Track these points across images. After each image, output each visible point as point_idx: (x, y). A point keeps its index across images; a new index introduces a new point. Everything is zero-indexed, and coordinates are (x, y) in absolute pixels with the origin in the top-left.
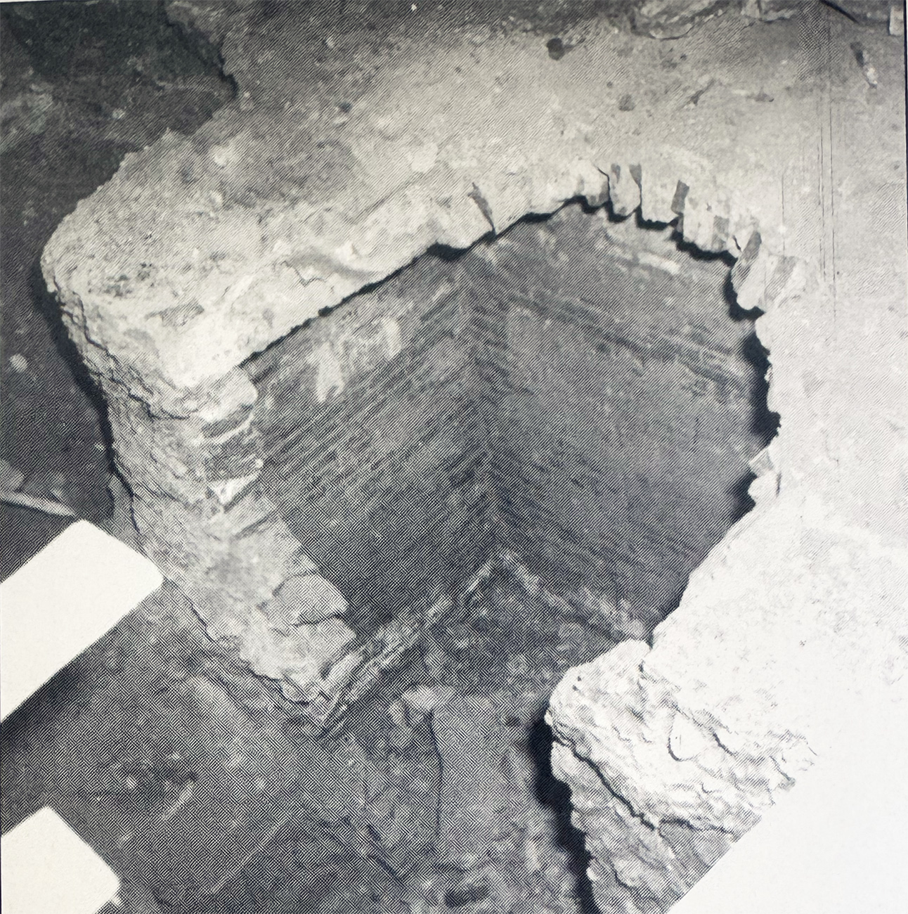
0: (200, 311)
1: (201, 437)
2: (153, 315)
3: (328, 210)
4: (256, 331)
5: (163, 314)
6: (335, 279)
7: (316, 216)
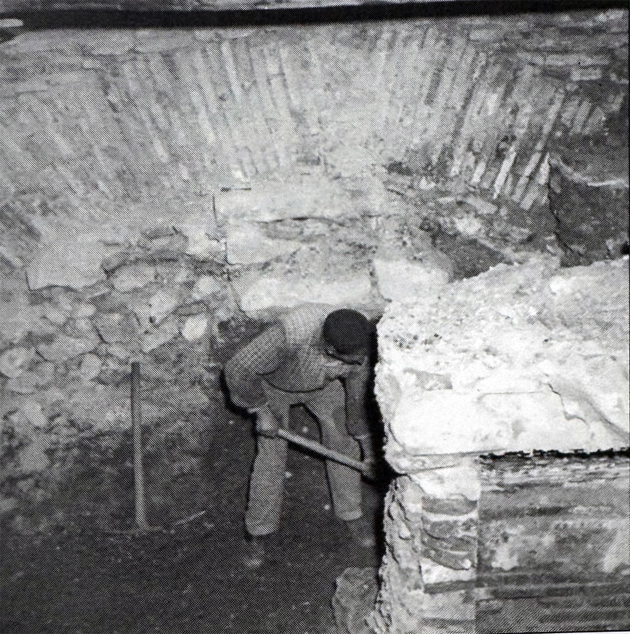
0: (449, 387)
1: (419, 506)
2: (411, 371)
3: (614, 358)
4: (499, 434)
5: (419, 375)
6: (597, 427)
7: (599, 359)
